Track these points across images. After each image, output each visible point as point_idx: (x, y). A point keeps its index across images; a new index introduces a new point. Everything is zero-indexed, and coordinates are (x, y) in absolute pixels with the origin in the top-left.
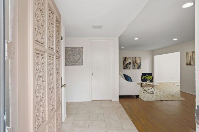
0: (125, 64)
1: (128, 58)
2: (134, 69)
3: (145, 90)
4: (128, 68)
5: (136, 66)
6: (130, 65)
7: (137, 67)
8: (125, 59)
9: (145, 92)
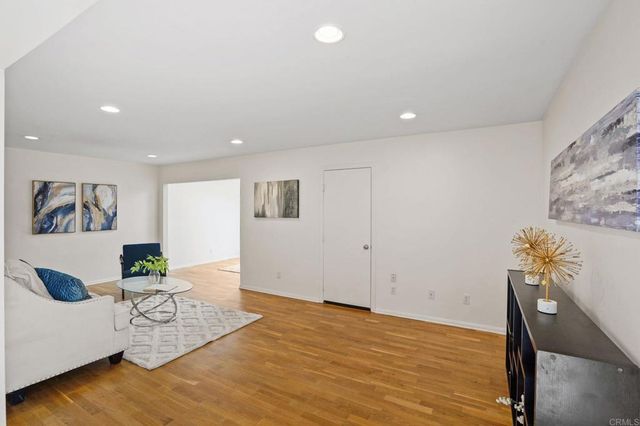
0: (44, 211)
1: (60, 188)
2: (88, 230)
3: (141, 314)
4: (61, 229)
5: (98, 219)
6: (71, 216)
7: (104, 221)
8: (44, 191)
9: (141, 320)
